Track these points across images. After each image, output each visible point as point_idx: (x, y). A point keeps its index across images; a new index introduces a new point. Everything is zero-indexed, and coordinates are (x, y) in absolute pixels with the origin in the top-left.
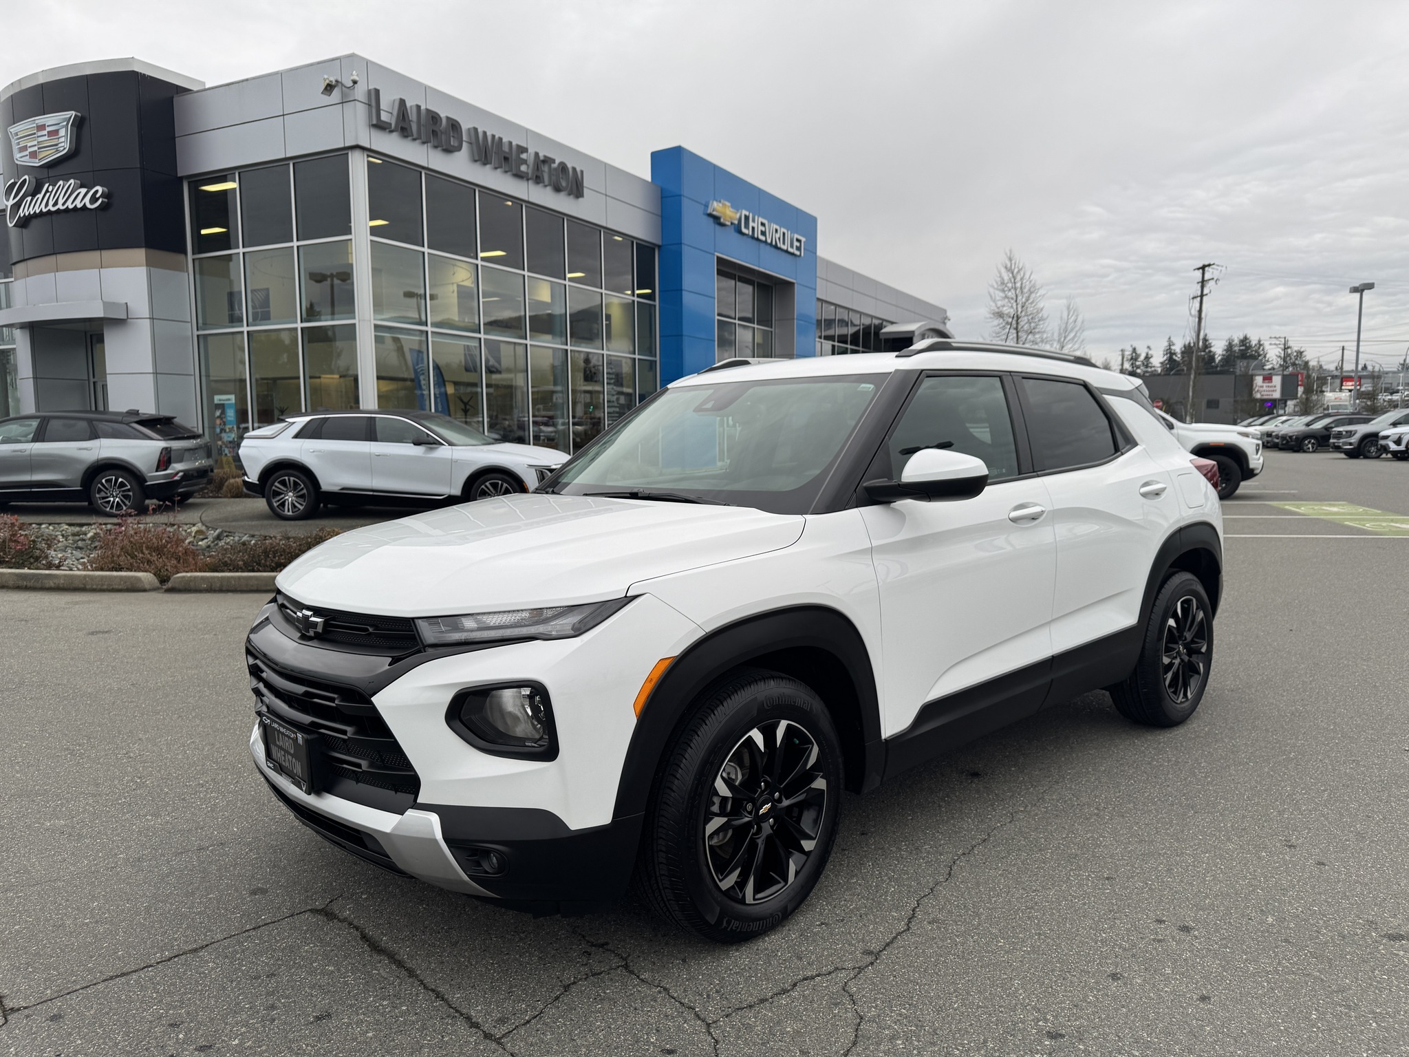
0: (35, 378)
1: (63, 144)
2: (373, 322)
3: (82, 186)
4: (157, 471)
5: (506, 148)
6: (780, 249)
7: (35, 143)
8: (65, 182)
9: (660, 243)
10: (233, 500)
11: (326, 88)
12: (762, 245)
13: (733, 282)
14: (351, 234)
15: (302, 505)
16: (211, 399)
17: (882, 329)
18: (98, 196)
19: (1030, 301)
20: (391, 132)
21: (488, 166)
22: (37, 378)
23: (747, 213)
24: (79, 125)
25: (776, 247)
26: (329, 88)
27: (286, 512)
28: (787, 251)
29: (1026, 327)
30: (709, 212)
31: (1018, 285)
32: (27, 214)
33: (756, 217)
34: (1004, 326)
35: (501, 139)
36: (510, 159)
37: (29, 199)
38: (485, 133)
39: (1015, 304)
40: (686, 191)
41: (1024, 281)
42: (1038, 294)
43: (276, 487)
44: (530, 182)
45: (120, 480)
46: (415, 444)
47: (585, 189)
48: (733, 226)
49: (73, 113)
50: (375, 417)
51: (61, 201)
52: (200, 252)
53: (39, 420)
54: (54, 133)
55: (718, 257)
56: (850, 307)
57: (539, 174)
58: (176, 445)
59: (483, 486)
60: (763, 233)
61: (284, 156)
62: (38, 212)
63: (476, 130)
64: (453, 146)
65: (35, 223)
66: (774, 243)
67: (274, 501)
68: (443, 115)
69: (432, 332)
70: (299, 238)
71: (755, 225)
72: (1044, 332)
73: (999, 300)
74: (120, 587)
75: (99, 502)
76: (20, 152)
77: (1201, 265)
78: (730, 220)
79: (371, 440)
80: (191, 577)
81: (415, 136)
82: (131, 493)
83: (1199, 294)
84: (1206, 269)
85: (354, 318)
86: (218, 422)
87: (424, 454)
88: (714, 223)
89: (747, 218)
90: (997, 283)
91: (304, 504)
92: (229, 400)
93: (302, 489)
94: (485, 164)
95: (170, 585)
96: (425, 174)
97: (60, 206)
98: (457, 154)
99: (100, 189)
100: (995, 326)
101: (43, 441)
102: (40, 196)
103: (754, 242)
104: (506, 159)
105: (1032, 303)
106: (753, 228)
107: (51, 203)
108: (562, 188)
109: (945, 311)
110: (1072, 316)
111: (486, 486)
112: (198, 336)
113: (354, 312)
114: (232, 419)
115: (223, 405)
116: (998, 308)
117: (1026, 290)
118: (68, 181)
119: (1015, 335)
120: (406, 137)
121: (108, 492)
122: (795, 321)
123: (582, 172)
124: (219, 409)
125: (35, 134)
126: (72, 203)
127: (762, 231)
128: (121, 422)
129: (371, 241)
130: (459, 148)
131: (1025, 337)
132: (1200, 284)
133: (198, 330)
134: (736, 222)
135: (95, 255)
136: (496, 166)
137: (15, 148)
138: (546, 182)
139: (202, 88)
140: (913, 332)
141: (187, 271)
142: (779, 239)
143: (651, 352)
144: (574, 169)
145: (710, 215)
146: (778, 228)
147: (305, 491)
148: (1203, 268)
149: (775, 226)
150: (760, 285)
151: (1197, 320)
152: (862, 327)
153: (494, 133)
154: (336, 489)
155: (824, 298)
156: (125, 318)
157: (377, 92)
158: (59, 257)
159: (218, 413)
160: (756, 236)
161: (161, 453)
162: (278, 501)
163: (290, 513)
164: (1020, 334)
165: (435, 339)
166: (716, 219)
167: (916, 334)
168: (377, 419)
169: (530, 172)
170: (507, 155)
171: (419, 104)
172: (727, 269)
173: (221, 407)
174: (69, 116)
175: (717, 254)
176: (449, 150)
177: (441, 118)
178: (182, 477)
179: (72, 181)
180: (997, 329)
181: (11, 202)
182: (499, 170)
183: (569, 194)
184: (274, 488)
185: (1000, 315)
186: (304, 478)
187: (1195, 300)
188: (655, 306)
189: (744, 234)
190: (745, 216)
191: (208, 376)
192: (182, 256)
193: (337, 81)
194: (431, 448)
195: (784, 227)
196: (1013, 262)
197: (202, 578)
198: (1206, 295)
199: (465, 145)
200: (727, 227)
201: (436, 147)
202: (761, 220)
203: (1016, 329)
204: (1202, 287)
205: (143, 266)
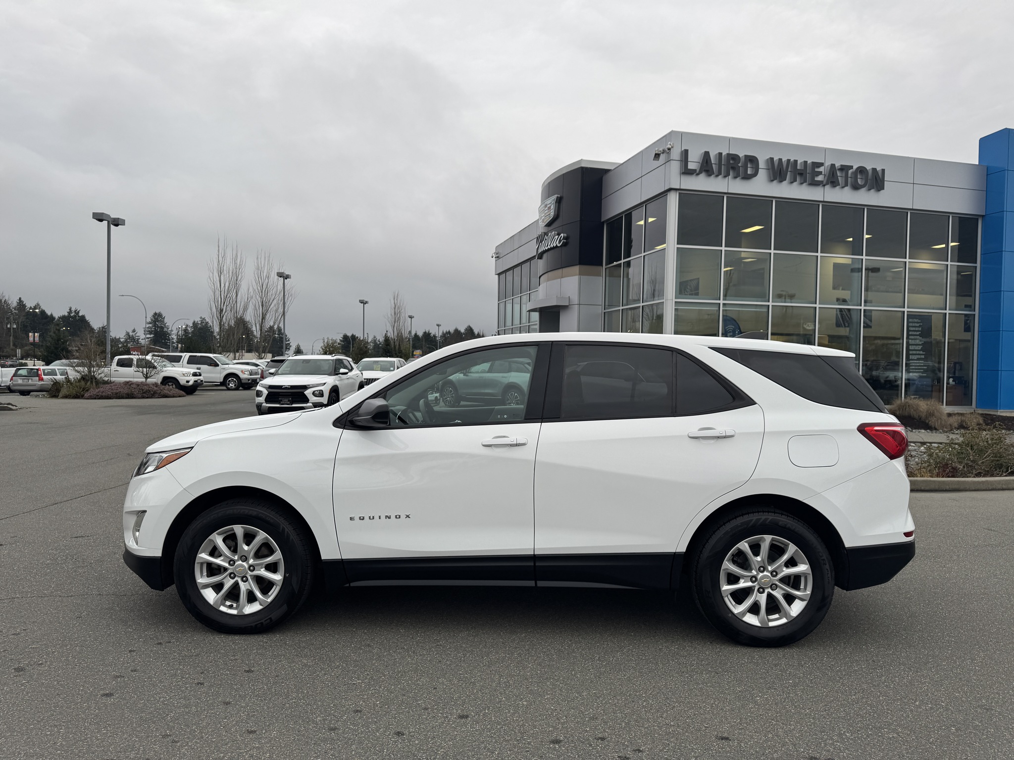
1: (552, 212)
2: (675, 300)
5: (801, 167)
7: (543, 214)
9: (984, 214)
11: (655, 157)
14: (666, 243)
18: (561, 239)
20: (698, 174)
21: (784, 182)
26: (657, 156)
35: (796, 161)
36: (806, 174)
38: (780, 160)
44: (826, 186)
47: (886, 183)
49: (556, 196)
52: (610, 264)
54: (550, 208)
57: (834, 180)
61: (641, 201)
63: (772, 159)
64: (750, 174)
65: (545, 256)
68: (741, 155)
70: (644, 250)
81: (717, 174)
85: (664, 299)
94: (781, 181)
96: (726, 197)
97: (549, 247)
98: (755, 179)
101: (491, 372)
104: (801, 174)
108: (860, 186)
112: (604, 313)
113: (664, 296)
118: (553, 232)
120: (710, 175)
123: (883, 171)
125: (544, 209)
129: (677, 248)
130: (755, 174)
133: (605, 309)
135: (560, 271)
136: (792, 181)
138: (843, 184)
139: (616, 166)
141: (602, 276)
143: (970, 307)
144: (874, 170)
153: (789, 158)
156: (568, 305)
157: (686, 151)
158: (549, 274)
165: (726, 308)
169: (826, 179)
170: (802, 171)
171: (722, 152)
174: (554, 198)
176: (747, 177)
177: (740, 157)
179: (553, 233)
182: (795, 183)
183: (870, 189)
188: (976, 268)
192: (602, 267)
193: (661, 151)
199: (761, 172)
201: (735, 177)
205: (577, 275)
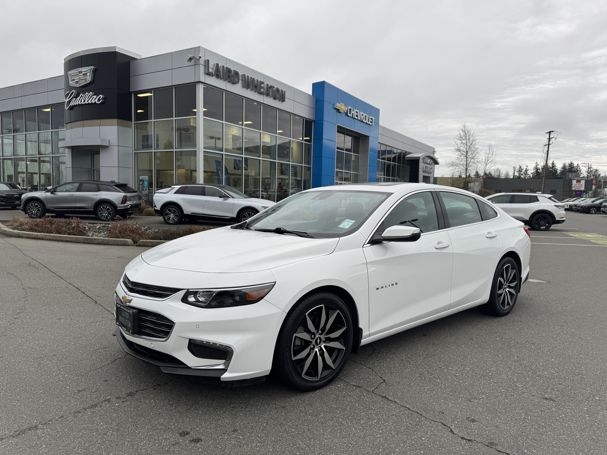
0: (72, 167)
1: (88, 79)
2: (203, 150)
3: (94, 95)
4: (121, 204)
5: (256, 82)
6: (364, 122)
7: (78, 78)
8: (88, 93)
9: (315, 120)
10: (147, 216)
11: (189, 59)
12: (356, 121)
13: (344, 135)
14: (196, 115)
15: (176, 219)
16: (138, 177)
17: (406, 156)
18: (100, 99)
19: (472, 145)
20: (213, 76)
21: (249, 89)
22: (73, 167)
23: (351, 108)
24: (95, 72)
25: (362, 121)
27: (170, 222)
28: (366, 123)
29: (470, 156)
30: (335, 107)
31: (468, 138)
32: (73, 105)
33: (354, 109)
34: (461, 155)
35: (254, 79)
36: (257, 87)
37: (74, 99)
38: (248, 76)
39: (466, 146)
40: (326, 98)
41: (470, 136)
42: (476, 142)
43: (167, 212)
44: (264, 95)
45: (108, 207)
46: (220, 197)
47: (286, 98)
48: (344, 113)
49: (93, 67)
50: (205, 187)
51: (86, 100)
52: (137, 121)
53: (79, 184)
54: (86, 74)
55: (338, 125)
56: (393, 146)
57: (268, 92)
58: (129, 195)
59: (244, 214)
60: (357, 116)
61: (171, 85)
62: (77, 104)
63: (245, 75)
64: (236, 82)
65: (75, 108)
66: (361, 120)
67: (166, 217)
68: (232, 69)
69: (225, 154)
70: (176, 116)
71: (354, 113)
72: (479, 158)
73: (459, 144)
74: (120, 244)
75: (100, 215)
76: (72, 81)
77: (549, 131)
78: (343, 111)
79: (203, 195)
80: (146, 241)
81: (221, 78)
82: (111, 212)
83: (548, 144)
84: (551, 133)
85: (196, 148)
86: (141, 186)
87: (223, 201)
88: (337, 112)
89: (350, 110)
90: (458, 137)
91: (177, 219)
92: (146, 178)
93: (177, 213)
94: (247, 89)
95: (138, 244)
96: (225, 92)
97: (86, 102)
98: (237, 85)
99: (101, 96)
100: (457, 155)
101: (80, 191)
102: (79, 98)
103: (353, 119)
104: (256, 87)
105: (473, 146)
106: (353, 114)
107: (83, 101)
108: (276, 98)
109: (434, 149)
110: (491, 152)
111: (246, 214)
112: (135, 153)
113: (196, 146)
114: (147, 185)
115: (143, 180)
116: (458, 147)
117: (471, 140)
118: (90, 93)
119: (466, 159)
120: (218, 78)
121: (103, 211)
122: (369, 152)
123: (285, 91)
124: (141, 181)
125: (78, 74)
126: (91, 101)
127: (356, 115)
128: (109, 186)
129: (204, 118)
130: (238, 83)
131: (470, 160)
132: (548, 139)
133: (135, 151)
134: (346, 111)
135: (98, 121)
136: (252, 89)
137: (70, 80)
138: (271, 96)
139: (141, 58)
140: (419, 157)
141: (132, 128)
142: (363, 118)
143: (310, 164)
144: (282, 90)
145: (335, 109)
146: (363, 114)
147: (178, 214)
148: (550, 133)
149: (362, 113)
150: (354, 137)
151: (546, 155)
152: (397, 154)
153: (252, 77)
154: (189, 213)
155: (381, 142)
156: (108, 145)
157: (208, 61)
158: (85, 121)
159: (141, 183)
160: (354, 117)
161: (123, 198)
162: (167, 217)
163: (172, 222)
164: (468, 159)
165: (225, 157)
166: (338, 110)
167: (421, 158)
168: (206, 187)
169: (265, 91)
170: (256, 85)
171: (224, 65)
172: (341, 130)
173: (142, 180)
174: (91, 68)
175: (337, 124)
176: (234, 83)
177: (231, 71)
178: (130, 207)
179: (91, 93)
180: (458, 156)
181: (67, 100)
182: (253, 91)
183: (279, 100)
184: (166, 212)
185: (459, 150)
186: (178, 209)
187: (546, 146)
188: (311, 145)
189: (349, 116)
190: (350, 109)
191: (137, 168)
192: (130, 122)
193: (193, 57)
194: (226, 199)
195: (366, 114)
196: (465, 128)
197: (150, 242)
198: (551, 144)
199: (240, 81)
200: (342, 113)
201: (229, 82)
202: (356, 110)
203: (466, 157)
204: (549, 141)
205: (116, 126)
